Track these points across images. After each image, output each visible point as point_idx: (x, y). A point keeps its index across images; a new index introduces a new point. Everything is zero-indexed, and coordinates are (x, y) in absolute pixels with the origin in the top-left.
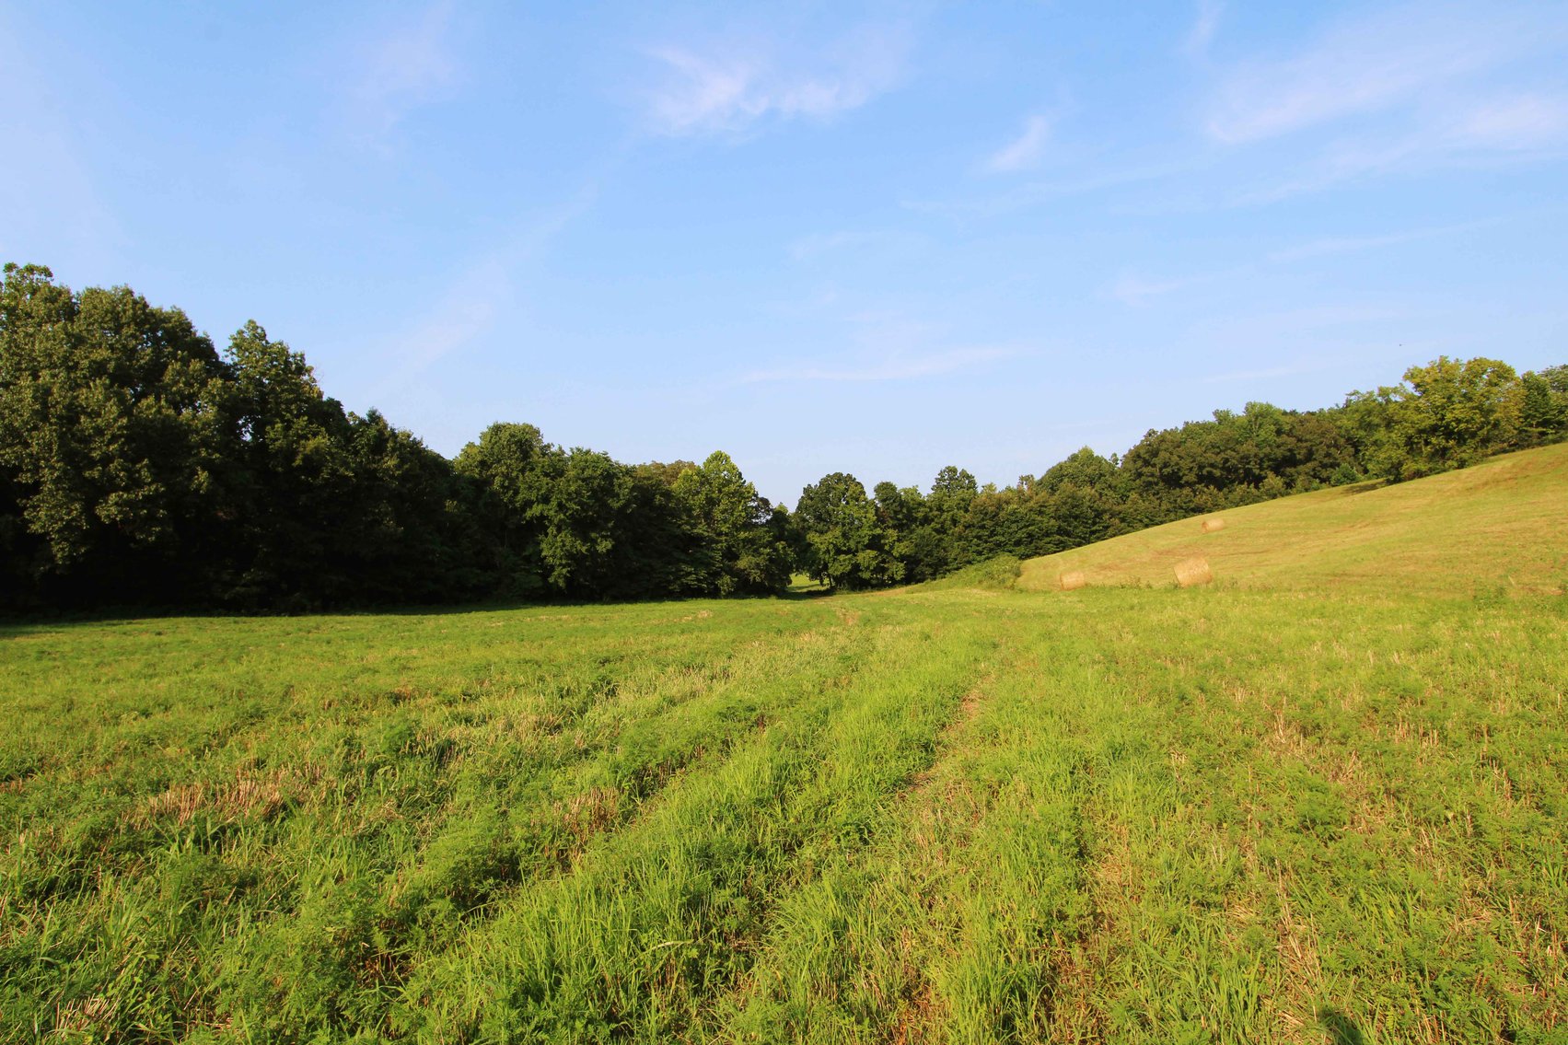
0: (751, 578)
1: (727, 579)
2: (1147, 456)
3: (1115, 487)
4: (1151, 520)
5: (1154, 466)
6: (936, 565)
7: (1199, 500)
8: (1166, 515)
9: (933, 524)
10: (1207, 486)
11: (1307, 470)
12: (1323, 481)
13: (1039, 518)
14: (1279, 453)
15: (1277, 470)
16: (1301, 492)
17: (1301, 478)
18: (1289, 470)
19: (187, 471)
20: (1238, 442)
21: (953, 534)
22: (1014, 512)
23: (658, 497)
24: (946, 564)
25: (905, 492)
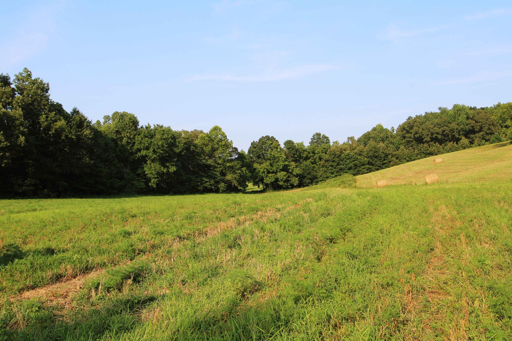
0: (233, 184)
1: (223, 184)
2: (408, 129)
3: (393, 143)
4: (410, 158)
5: (411, 133)
6: (312, 178)
7: (431, 149)
8: (416, 156)
9: (310, 160)
10: (435, 143)
11: (480, 136)
12: (486, 141)
13: (360, 157)
14: (468, 128)
15: (466, 136)
16: (476, 146)
17: (477, 139)
18: (472, 136)
19: (15, 136)
20: (449, 123)
21: (320, 164)
22: (348, 155)
23: (192, 147)
24: (317, 178)
25: (297, 145)
